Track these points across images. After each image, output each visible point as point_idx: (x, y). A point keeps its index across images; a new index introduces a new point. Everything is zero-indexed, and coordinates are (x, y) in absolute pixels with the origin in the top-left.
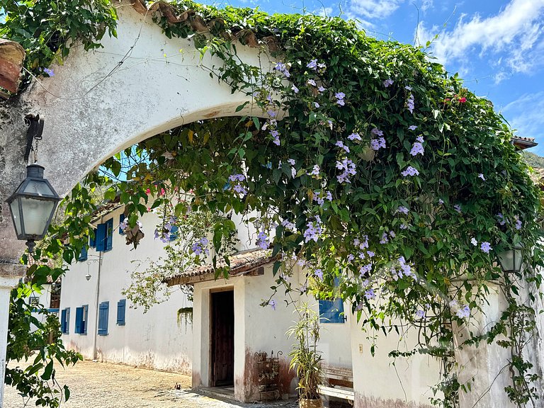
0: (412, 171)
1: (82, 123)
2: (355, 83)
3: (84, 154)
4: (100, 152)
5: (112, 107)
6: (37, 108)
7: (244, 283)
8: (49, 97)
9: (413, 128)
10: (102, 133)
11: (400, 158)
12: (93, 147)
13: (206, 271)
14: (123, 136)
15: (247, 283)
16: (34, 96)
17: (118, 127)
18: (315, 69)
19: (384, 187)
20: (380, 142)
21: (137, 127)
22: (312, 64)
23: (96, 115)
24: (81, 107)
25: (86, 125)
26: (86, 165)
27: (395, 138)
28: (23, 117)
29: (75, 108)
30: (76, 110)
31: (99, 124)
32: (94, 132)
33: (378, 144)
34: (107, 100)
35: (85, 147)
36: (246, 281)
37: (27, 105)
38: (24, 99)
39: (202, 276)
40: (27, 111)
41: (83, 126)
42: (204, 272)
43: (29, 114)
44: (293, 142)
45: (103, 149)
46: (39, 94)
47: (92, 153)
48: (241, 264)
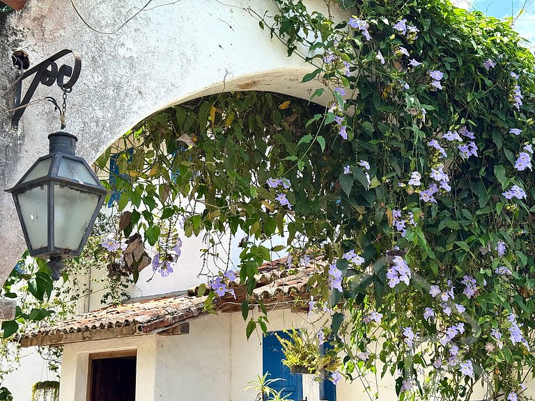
0: (519, 192)
1: (95, 75)
2: (452, 60)
3: (97, 125)
4: (120, 125)
5: (135, 56)
6: (30, 41)
7: (154, 345)
8: (49, 25)
9: (517, 132)
10: (122, 94)
11: (500, 174)
12: (110, 115)
13: (97, 325)
14: (149, 103)
15: (160, 345)
16: (27, 21)
17: (143, 89)
18: (404, 33)
19: (478, 213)
20: (470, 148)
21: (168, 91)
22: (401, 26)
23: (113, 65)
24: (94, 49)
25: (100, 79)
26: (100, 142)
27: (489, 143)
28: (11, 53)
29: (85, 49)
30: (87, 54)
31: (118, 79)
32: (110, 92)
33: (468, 151)
34: (129, 44)
35: (100, 114)
36: (158, 342)
37: (16, 35)
38: (13, 25)
39: (87, 334)
40: (16, 44)
41: (96, 80)
42: (94, 327)
43: (18, 49)
44: (363, 136)
45: (123, 121)
46: (35, 19)
47: (108, 125)
48: (158, 317)
